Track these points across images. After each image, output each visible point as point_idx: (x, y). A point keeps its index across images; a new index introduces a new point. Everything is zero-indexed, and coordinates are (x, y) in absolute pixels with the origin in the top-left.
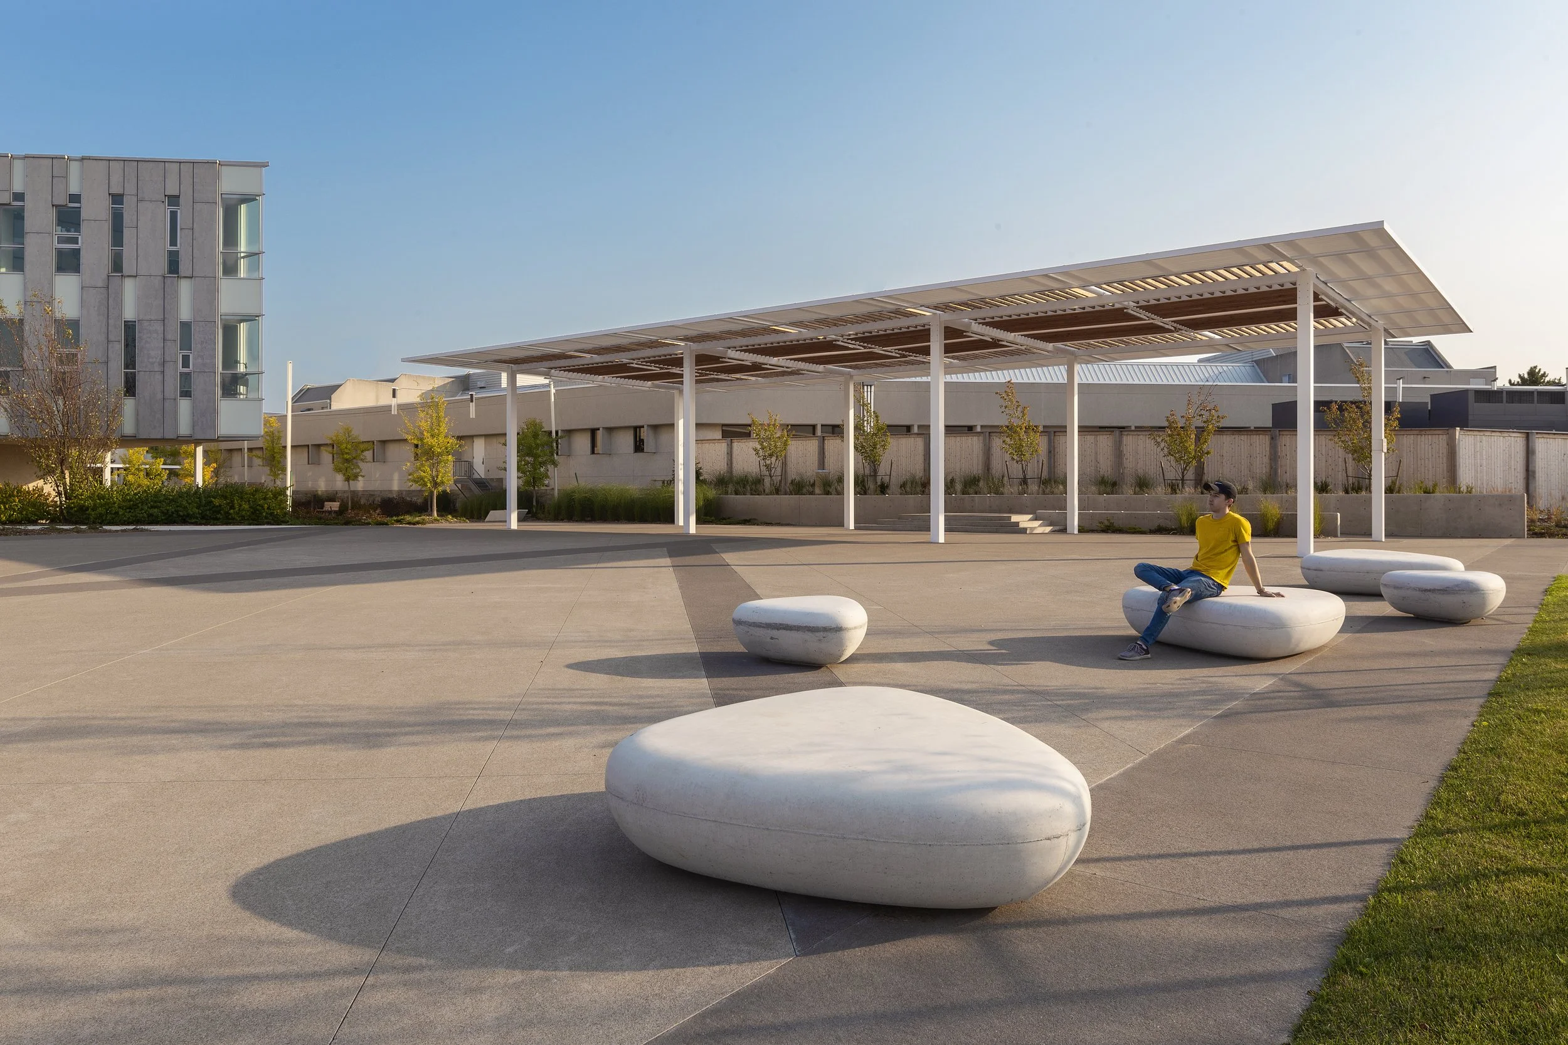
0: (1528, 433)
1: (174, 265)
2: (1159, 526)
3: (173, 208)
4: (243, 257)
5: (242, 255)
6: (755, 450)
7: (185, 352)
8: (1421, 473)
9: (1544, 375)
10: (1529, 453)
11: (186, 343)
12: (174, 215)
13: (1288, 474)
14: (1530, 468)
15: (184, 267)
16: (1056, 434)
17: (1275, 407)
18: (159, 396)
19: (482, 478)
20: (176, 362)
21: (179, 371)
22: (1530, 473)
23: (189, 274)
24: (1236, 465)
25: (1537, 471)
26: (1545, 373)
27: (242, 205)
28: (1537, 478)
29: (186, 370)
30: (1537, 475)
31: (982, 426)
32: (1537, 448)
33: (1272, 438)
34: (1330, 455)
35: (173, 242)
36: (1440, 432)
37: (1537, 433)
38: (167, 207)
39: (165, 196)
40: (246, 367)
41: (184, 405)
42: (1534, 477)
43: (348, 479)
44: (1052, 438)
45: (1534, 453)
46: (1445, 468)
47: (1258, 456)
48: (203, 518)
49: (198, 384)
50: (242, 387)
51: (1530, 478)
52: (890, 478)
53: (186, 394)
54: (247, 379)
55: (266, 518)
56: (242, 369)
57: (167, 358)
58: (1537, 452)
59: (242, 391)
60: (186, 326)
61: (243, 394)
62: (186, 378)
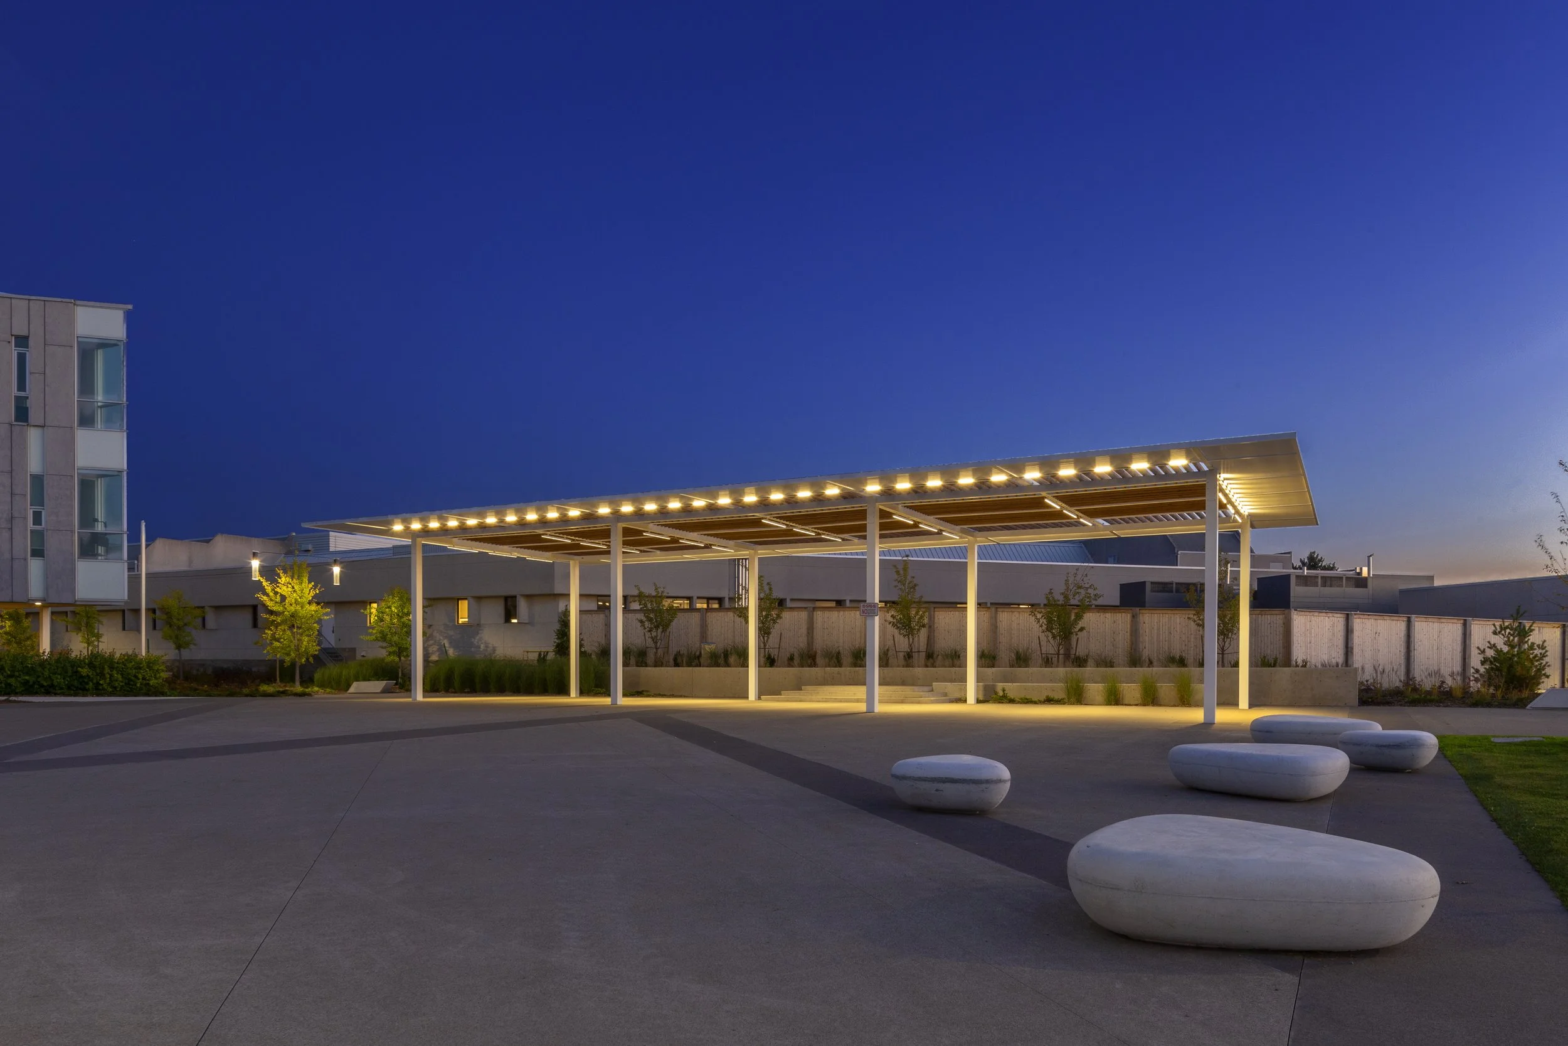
0: (1348, 614)
1: (22, 413)
2: (1047, 697)
3: (22, 350)
4: (101, 407)
5: (99, 404)
6: (641, 622)
7: (38, 508)
8: (1261, 649)
9: (1320, 560)
10: (1348, 631)
11: (38, 497)
12: (22, 359)
13: (1147, 648)
14: (1349, 646)
15: (35, 415)
16: (936, 610)
17: (1123, 587)
18: (7, 556)
19: (333, 648)
20: (25, 518)
21: (29, 529)
22: (1349, 650)
23: (41, 422)
24: (1101, 640)
25: (1354, 647)
26: (1322, 558)
27: (99, 351)
28: (1354, 653)
29: (37, 527)
30: (1354, 650)
31: (851, 601)
32: (1354, 628)
33: (1133, 616)
34: (1184, 632)
35: (22, 386)
36: (1276, 612)
37: (1355, 614)
38: (13, 348)
39: (12, 335)
40: (106, 526)
41: (35, 566)
42: (1352, 653)
43: (179, 647)
44: (933, 613)
45: (1352, 631)
46: (1281, 645)
47: (1121, 632)
48: (69, 688)
49: (52, 544)
50: (100, 547)
51: (1349, 653)
52: (779, 650)
53: (38, 553)
54: (107, 539)
55: (141, 689)
56: (100, 528)
57: (16, 514)
58: (1355, 631)
59: (100, 552)
60: (38, 481)
61: (101, 556)
62: (38, 536)
